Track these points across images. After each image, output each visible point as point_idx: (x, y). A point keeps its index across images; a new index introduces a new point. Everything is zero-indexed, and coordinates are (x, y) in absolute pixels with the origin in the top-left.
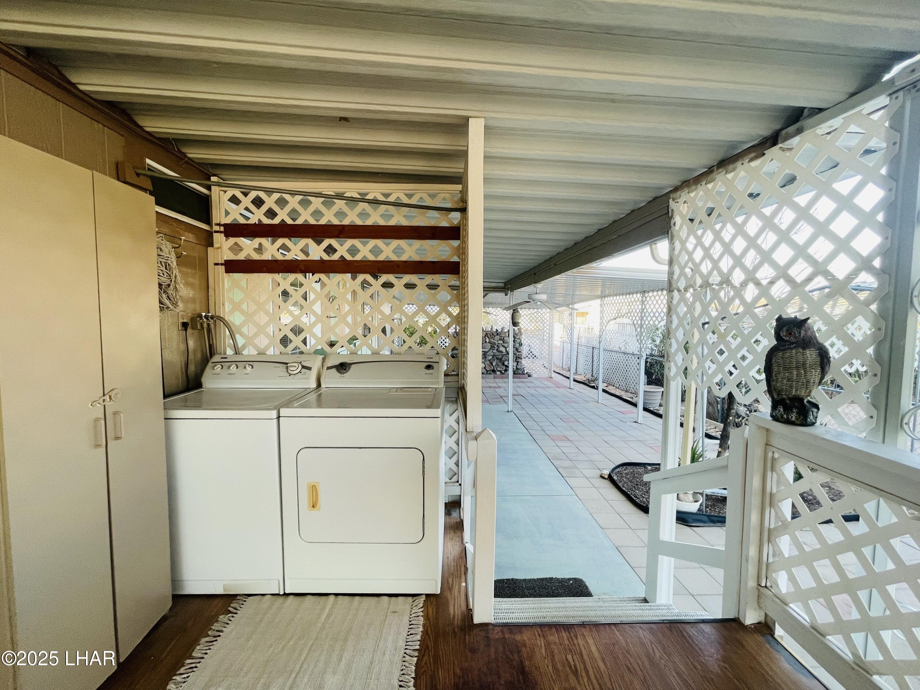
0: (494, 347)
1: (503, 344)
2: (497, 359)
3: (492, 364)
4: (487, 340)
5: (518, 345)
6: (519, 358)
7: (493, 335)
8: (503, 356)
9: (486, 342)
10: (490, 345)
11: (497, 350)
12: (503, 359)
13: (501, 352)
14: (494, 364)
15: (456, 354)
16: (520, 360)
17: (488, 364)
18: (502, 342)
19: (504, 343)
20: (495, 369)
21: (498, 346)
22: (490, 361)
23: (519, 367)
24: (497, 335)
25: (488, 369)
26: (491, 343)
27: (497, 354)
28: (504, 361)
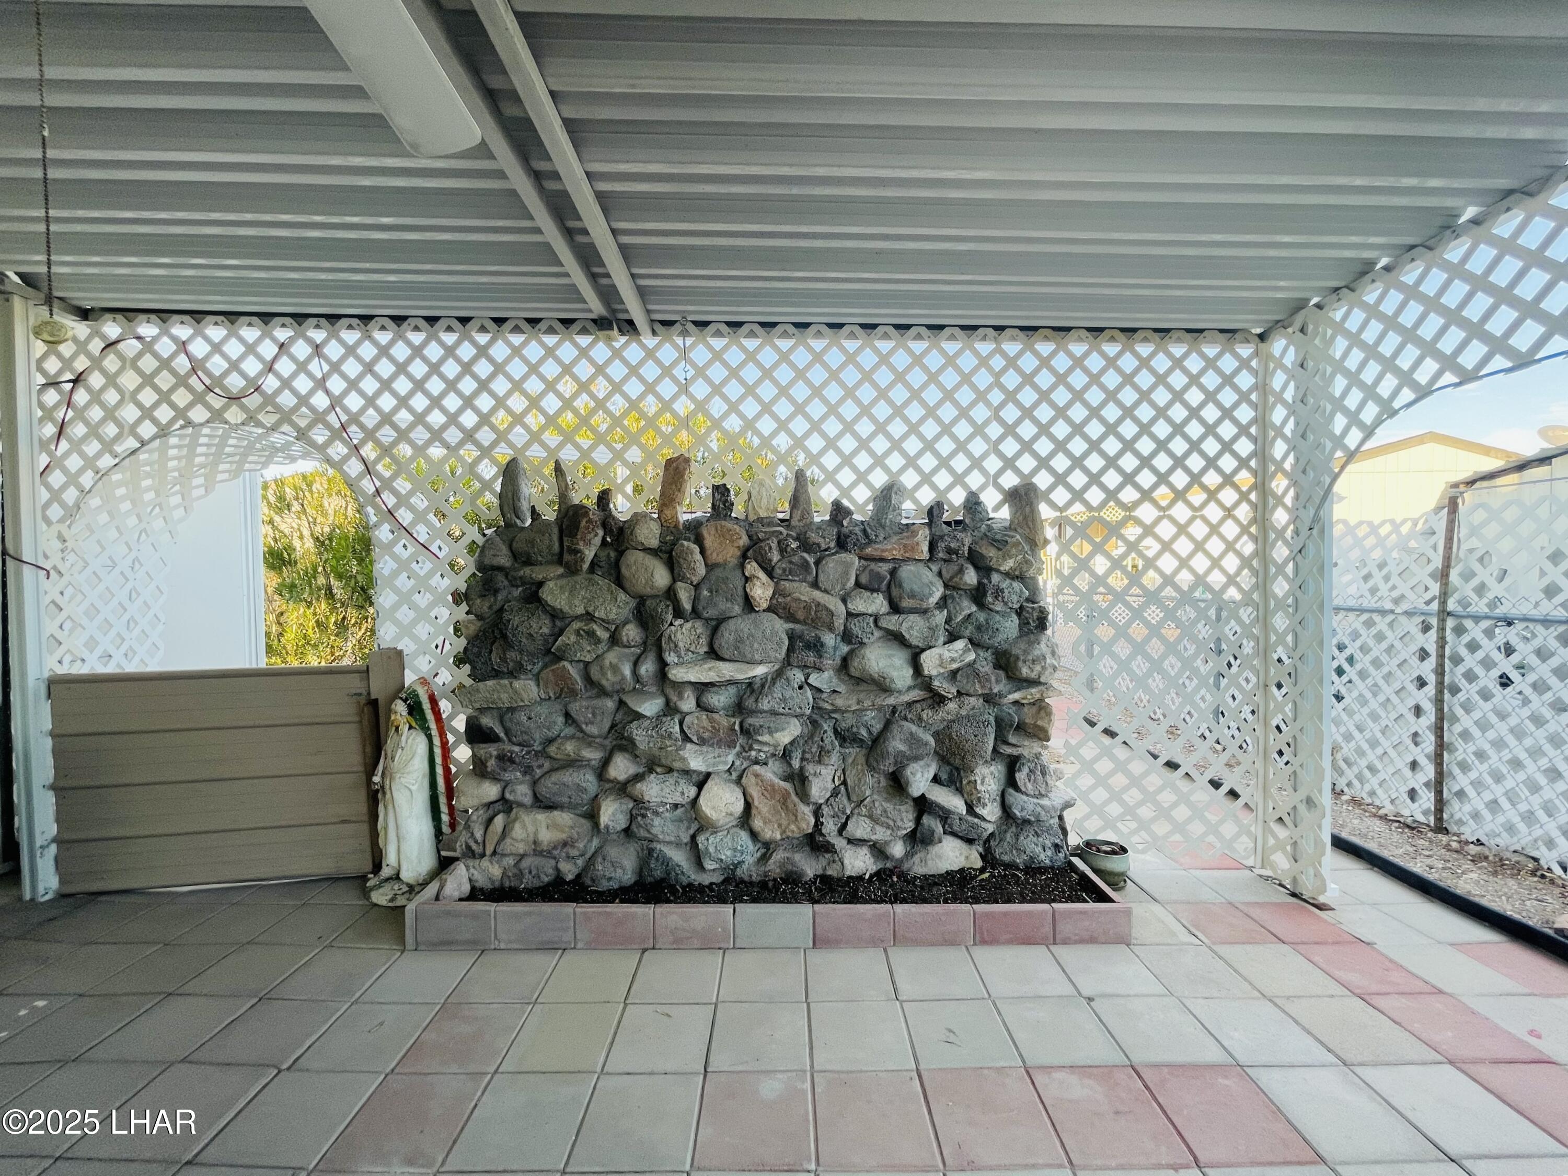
0: (816, 646)
1: (891, 622)
2: (844, 737)
3: (799, 780)
4: (761, 591)
5: (1010, 627)
6: (1021, 728)
7: (806, 546)
8: (891, 718)
9: (748, 605)
10: (780, 626)
11: (845, 664)
12: (896, 744)
13: (882, 686)
14: (819, 788)
15: (505, 714)
16: (1027, 748)
17: (769, 790)
18: (877, 604)
19: (895, 608)
20: (830, 827)
21: (847, 637)
22: (786, 755)
23: (1022, 805)
24: (842, 543)
25: (770, 833)
26: (790, 617)
27: (846, 700)
28: (902, 762)
